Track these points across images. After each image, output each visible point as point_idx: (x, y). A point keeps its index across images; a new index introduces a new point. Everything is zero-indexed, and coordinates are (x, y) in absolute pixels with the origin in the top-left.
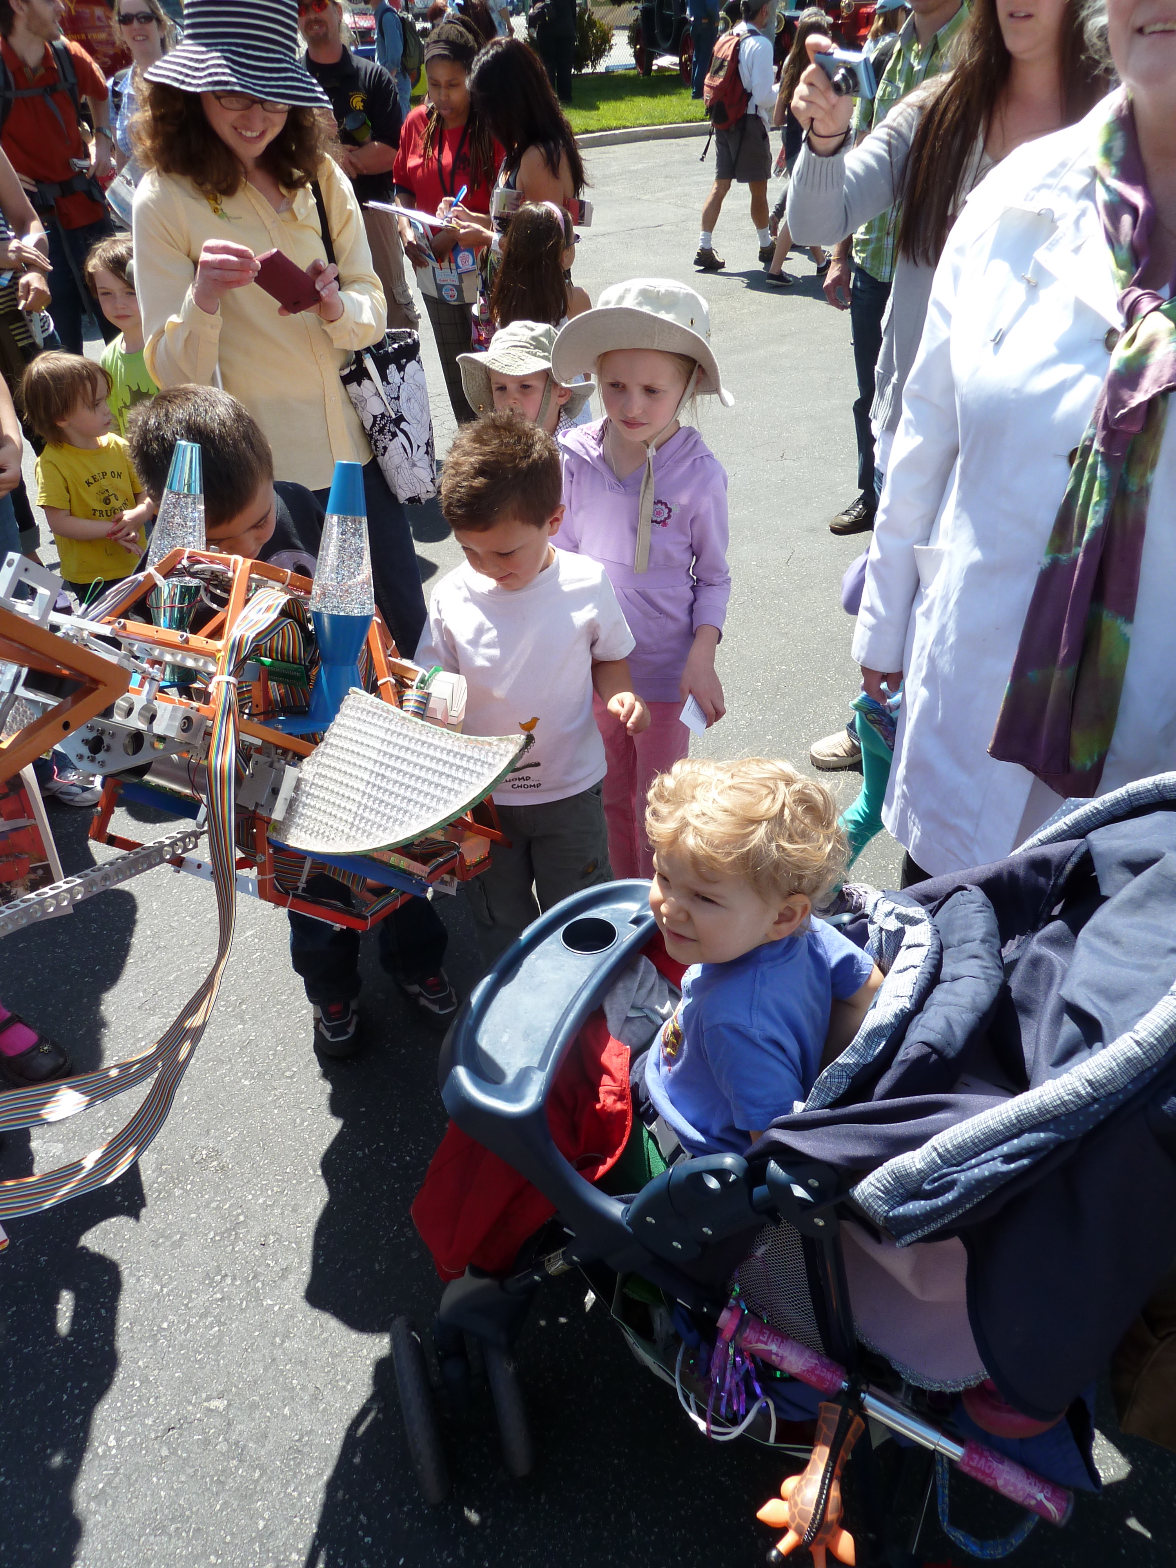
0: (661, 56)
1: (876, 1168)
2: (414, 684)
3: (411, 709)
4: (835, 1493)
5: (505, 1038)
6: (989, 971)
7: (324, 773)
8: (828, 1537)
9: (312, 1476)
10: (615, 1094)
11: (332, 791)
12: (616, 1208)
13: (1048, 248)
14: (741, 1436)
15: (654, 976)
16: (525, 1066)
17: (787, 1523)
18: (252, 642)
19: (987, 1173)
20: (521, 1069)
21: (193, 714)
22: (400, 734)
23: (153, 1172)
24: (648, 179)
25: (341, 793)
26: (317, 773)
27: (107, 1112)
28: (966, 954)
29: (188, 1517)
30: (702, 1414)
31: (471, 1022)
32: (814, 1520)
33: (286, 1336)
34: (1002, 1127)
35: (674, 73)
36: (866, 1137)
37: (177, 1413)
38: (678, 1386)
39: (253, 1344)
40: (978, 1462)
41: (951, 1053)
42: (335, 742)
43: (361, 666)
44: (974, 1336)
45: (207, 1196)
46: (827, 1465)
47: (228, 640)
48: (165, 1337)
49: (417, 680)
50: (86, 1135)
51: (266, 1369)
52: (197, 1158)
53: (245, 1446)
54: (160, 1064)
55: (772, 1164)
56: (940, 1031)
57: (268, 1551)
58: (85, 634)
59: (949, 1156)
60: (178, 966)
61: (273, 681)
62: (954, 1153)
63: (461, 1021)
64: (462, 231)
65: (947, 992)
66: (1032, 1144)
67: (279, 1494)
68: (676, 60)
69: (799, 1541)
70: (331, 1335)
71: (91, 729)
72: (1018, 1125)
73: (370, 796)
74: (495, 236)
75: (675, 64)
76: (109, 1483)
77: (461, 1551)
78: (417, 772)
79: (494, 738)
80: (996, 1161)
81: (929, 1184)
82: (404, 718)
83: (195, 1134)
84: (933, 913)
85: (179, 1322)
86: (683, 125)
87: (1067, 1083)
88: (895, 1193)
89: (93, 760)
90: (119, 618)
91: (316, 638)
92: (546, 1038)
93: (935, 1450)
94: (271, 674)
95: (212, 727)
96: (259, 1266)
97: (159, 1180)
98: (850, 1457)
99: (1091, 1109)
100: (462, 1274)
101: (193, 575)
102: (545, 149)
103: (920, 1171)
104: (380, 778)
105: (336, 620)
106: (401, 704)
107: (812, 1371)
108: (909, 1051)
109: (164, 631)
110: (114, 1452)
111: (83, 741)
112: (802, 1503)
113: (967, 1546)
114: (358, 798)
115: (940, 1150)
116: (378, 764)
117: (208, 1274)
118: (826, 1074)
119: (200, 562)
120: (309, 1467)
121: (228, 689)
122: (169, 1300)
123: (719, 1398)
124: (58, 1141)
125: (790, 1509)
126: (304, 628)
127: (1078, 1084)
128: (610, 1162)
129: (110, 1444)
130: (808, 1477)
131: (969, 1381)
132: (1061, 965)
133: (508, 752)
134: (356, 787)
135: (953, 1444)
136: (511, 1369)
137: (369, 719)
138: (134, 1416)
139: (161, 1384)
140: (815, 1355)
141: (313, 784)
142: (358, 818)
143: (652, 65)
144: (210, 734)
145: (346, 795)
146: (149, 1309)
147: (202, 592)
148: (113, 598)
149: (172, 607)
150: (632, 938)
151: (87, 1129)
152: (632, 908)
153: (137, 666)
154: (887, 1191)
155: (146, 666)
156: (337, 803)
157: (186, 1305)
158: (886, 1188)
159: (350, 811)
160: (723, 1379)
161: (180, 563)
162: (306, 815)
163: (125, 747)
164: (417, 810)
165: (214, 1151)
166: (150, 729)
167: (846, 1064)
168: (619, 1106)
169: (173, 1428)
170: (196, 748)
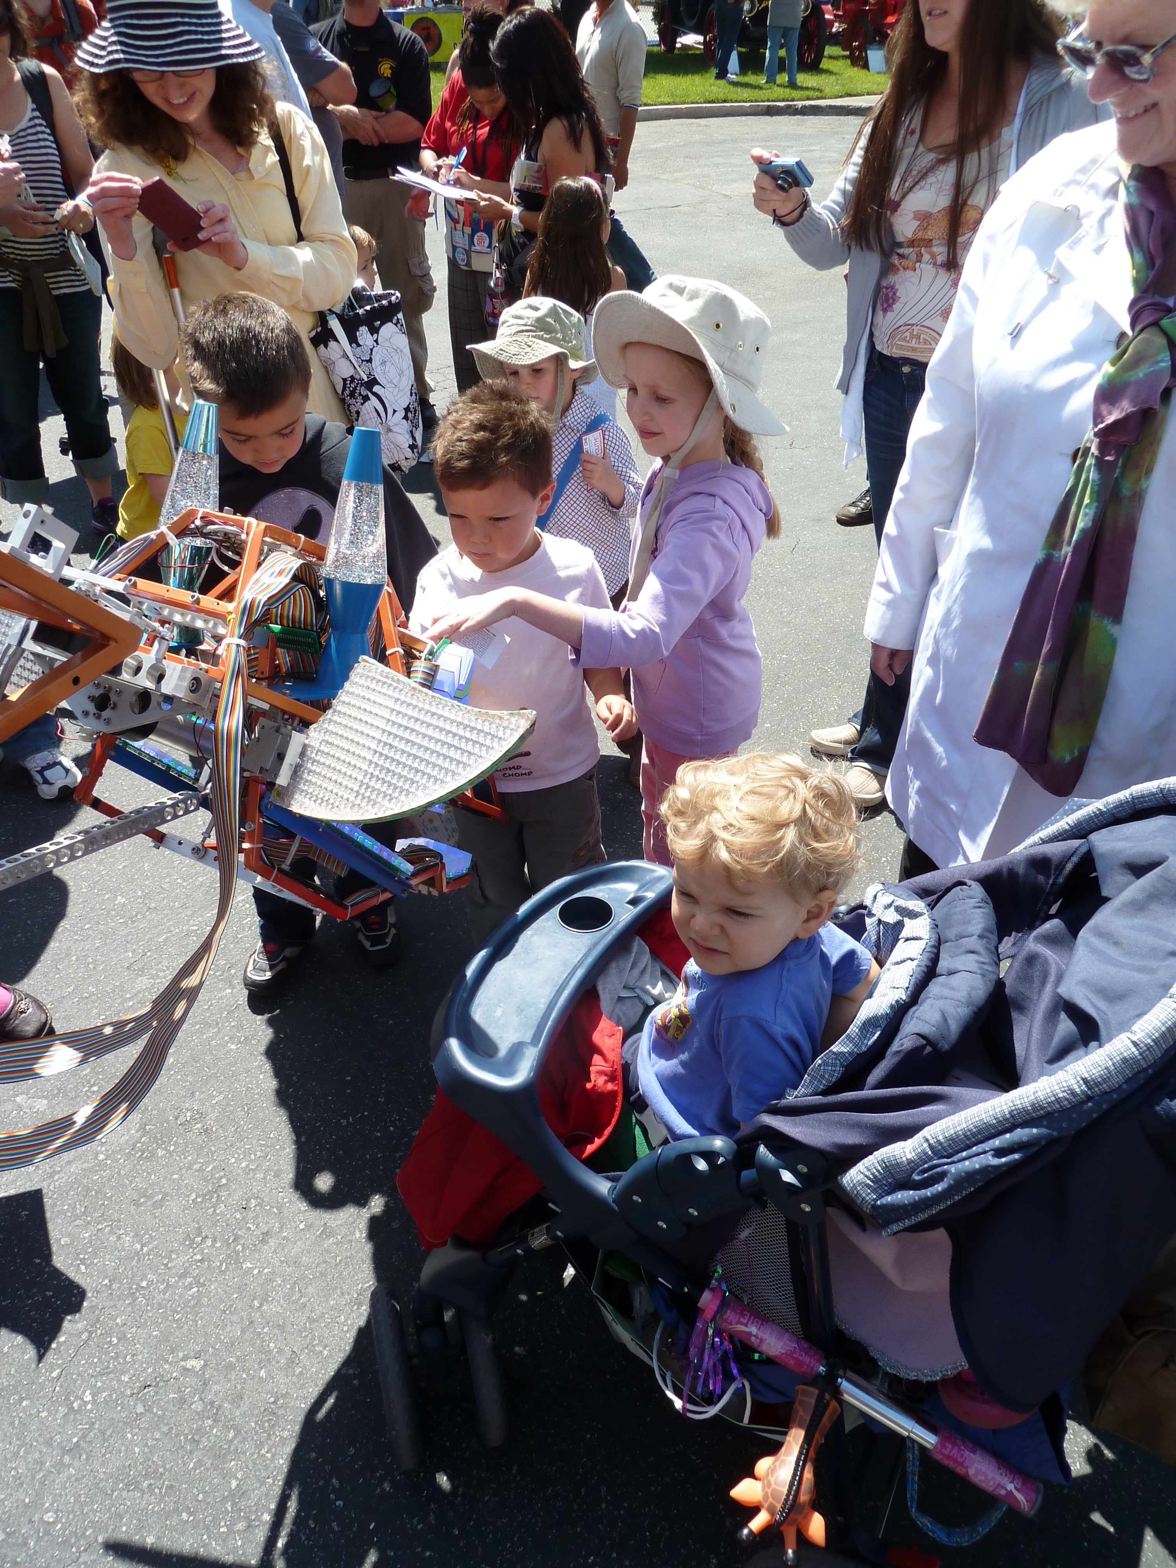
0: (685, 34)
1: (866, 1156)
2: (423, 655)
3: (418, 680)
4: (808, 1475)
5: (499, 1012)
6: (986, 967)
7: (330, 741)
8: (800, 1518)
9: (286, 1439)
10: (606, 1075)
11: (339, 759)
12: (602, 1186)
13: (1071, 247)
14: (716, 1415)
15: (647, 957)
16: (518, 1041)
17: (760, 1502)
18: (264, 606)
19: (977, 1166)
20: (513, 1044)
21: (202, 676)
22: (409, 705)
23: (137, 1132)
24: (667, 158)
25: (347, 761)
26: (323, 740)
27: (93, 1070)
28: (963, 949)
29: (162, 1474)
30: (679, 1393)
31: (465, 995)
32: (786, 1500)
33: (265, 1299)
34: (994, 1121)
35: (698, 52)
36: (858, 1125)
37: (154, 1371)
38: (655, 1365)
39: (231, 1306)
40: (950, 1450)
41: (945, 1046)
42: (343, 710)
43: (369, 635)
44: (956, 1326)
45: (190, 1158)
46: (802, 1447)
47: (239, 603)
48: (144, 1296)
49: (426, 651)
50: (70, 1092)
51: (243, 1331)
52: (181, 1119)
53: (220, 1406)
54: (155, 1024)
55: (762, 1149)
56: (935, 1024)
57: (240, 1510)
58: (98, 590)
59: (940, 1147)
60: (168, 928)
61: (283, 648)
62: (945, 1145)
63: (455, 994)
64: (483, 203)
65: (943, 985)
66: (1024, 1139)
67: (252, 1454)
68: (700, 38)
69: (770, 1521)
70: (309, 1300)
71: (98, 686)
72: (1011, 1120)
73: (377, 765)
74: (516, 210)
75: (699, 43)
76: (84, 1437)
77: (432, 1518)
78: (425, 743)
79: (506, 712)
80: (987, 1155)
81: (918, 1174)
82: (414, 689)
83: (180, 1096)
84: (932, 906)
85: (158, 1281)
86: (704, 105)
87: (1063, 1080)
88: (884, 1182)
89: (98, 717)
90: (129, 575)
91: (327, 604)
92: (540, 1013)
93: (908, 1437)
94: (281, 640)
95: (220, 689)
96: (240, 1229)
97: (143, 1140)
98: (823, 1441)
99: (1085, 1107)
100: (445, 1244)
101: (205, 536)
102: (568, 121)
103: (910, 1162)
104: (387, 747)
105: (348, 587)
106: (408, 674)
107: (790, 1354)
108: (904, 1042)
109: (172, 590)
110: (89, 1407)
111: (89, 697)
112: (775, 1484)
113: (934, 1533)
114: (364, 767)
115: (932, 1142)
116: (386, 734)
117: (188, 1235)
118: (820, 1062)
119: (214, 523)
120: (284, 1429)
121: (238, 651)
122: (149, 1259)
123: (696, 1378)
124: (43, 1097)
125: (763, 1488)
126: (316, 595)
127: (1073, 1081)
128: (598, 1142)
129: (85, 1399)
130: (782, 1458)
131: (947, 1371)
132: (1056, 963)
133: (518, 727)
134: (362, 755)
135: (927, 1432)
136: (489, 1340)
137: (378, 688)
138: (111, 1372)
139: (139, 1341)
140: (795, 1338)
141: (319, 751)
142: (364, 787)
143: (675, 43)
144: (218, 697)
145: (353, 763)
146: (128, 1268)
147: (213, 553)
148: (124, 555)
149: (182, 567)
150: (629, 918)
151: (72, 1086)
152: (629, 888)
153: (148, 625)
154: (875, 1180)
155: (157, 625)
156: (343, 771)
157: (166, 1265)
158: (875, 1177)
159: (356, 779)
160: (701, 1360)
161: (193, 523)
162: (310, 781)
163: (132, 706)
164: (424, 781)
165: (198, 1113)
166: (158, 688)
167: (841, 1053)
168: (610, 1087)
169: (149, 1386)
170: (203, 709)
